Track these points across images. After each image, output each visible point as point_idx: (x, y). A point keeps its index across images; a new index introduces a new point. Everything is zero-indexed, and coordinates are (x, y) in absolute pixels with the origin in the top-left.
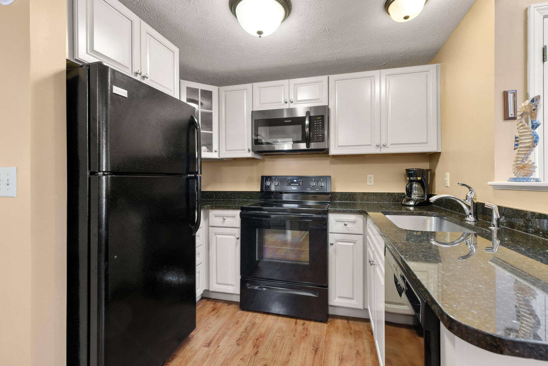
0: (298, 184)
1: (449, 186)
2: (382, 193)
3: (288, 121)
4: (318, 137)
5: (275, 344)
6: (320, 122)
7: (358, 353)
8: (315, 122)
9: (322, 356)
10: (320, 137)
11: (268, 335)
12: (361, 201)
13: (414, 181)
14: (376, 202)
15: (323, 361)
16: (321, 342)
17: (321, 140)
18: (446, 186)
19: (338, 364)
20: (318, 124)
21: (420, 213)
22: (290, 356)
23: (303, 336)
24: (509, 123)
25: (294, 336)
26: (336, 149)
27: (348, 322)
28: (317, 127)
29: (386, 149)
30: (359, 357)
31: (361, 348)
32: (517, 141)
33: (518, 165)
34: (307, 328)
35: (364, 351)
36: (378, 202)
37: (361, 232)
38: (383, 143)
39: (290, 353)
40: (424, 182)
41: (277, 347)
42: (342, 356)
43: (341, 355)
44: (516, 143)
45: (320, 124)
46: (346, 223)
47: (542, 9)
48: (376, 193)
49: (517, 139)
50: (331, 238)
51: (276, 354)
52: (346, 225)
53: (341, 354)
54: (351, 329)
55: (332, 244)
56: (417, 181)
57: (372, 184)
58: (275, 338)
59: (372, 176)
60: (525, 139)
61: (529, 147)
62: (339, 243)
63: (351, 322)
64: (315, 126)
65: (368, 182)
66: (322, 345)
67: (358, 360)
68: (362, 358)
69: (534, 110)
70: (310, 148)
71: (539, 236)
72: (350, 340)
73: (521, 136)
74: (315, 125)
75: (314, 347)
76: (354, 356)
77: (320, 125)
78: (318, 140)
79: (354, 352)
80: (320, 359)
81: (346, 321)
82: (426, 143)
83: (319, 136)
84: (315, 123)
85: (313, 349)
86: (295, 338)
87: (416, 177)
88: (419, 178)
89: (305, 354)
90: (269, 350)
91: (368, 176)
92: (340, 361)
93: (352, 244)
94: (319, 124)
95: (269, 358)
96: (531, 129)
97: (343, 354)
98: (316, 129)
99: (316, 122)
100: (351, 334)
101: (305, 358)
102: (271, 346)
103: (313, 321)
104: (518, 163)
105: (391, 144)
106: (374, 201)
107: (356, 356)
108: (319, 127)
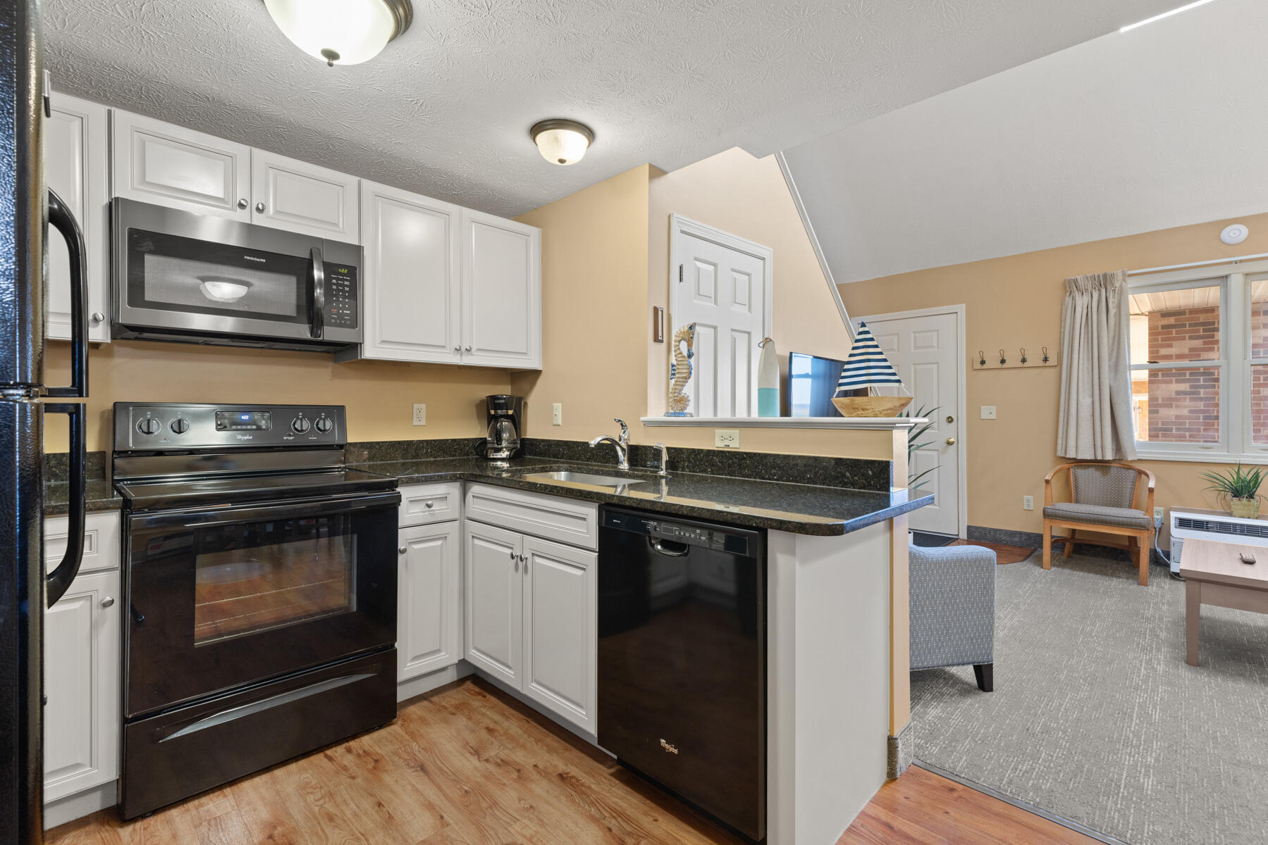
0: (254, 427)
1: (560, 424)
2: (443, 440)
3: (255, 259)
4: (341, 316)
5: (328, 814)
6: (347, 280)
7: (490, 730)
8: (334, 278)
9: (441, 770)
10: (347, 315)
11: (288, 814)
12: (404, 459)
13: (502, 416)
14: (432, 459)
15: (450, 773)
16: (417, 753)
17: (348, 322)
18: (555, 423)
19: (477, 761)
20: (341, 285)
21: (544, 468)
22: (384, 807)
23: (371, 767)
24: (658, 345)
25: (353, 778)
26: (375, 347)
27: (431, 702)
28: (338, 290)
29: (470, 357)
30: (496, 734)
31: (487, 722)
32: (674, 370)
33: (675, 398)
34: (364, 751)
35: (495, 722)
36: (436, 457)
37: (456, 515)
38: (465, 346)
39: (380, 805)
40: (516, 418)
41: (338, 814)
42: (472, 748)
43: (470, 748)
44: (673, 372)
45: (347, 286)
46: (429, 502)
47: (683, 223)
48: (431, 440)
49: (674, 368)
50: (404, 537)
51: (351, 825)
52: (429, 506)
53: (468, 747)
54: (445, 708)
55: (404, 551)
56: (507, 417)
57: (423, 423)
58: (313, 806)
59: (423, 406)
60: (682, 369)
61: (685, 378)
62: (416, 546)
63: (435, 699)
64: (334, 287)
65: (415, 419)
66: (422, 756)
67: (499, 738)
68: (502, 732)
69: (691, 338)
70: (321, 338)
71: (707, 473)
72: (461, 721)
73: (677, 364)
74: (334, 284)
75: (412, 767)
76: (489, 736)
77: (347, 289)
78: (341, 322)
79: (484, 734)
80: (443, 774)
81: (425, 703)
82: (525, 354)
83: (343, 312)
84: (334, 281)
85: (416, 771)
86: (359, 780)
87: (507, 409)
88: (510, 412)
89: (409, 787)
90: (327, 831)
91: (416, 406)
92: (476, 757)
93: (439, 543)
94: (344, 286)
95: (344, 840)
96: (687, 359)
97: (470, 745)
98: (335, 295)
99: (337, 279)
100: (453, 714)
101: (417, 790)
102: (322, 822)
103: (362, 736)
104: (676, 395)
105: (478, 349)
106: (427, 457)
107: (492, 736)
108: (343, 291)
